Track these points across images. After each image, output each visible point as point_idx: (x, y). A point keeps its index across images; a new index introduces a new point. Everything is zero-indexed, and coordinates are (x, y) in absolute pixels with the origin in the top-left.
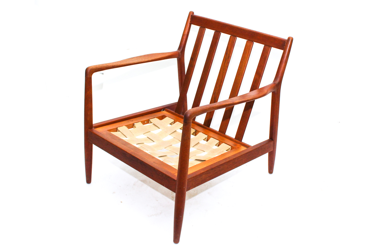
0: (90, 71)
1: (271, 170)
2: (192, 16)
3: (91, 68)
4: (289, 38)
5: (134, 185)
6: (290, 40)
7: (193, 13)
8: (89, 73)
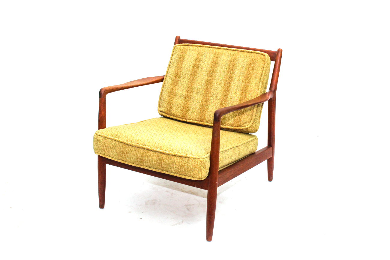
0: (104, 91)
1: (270, 178)
2: (178, 40)
3: (105, 89)
4: (279, 50)
5: (146, 204)
6: (280, 51)
7: (180, 37)
8: (103, 94)
